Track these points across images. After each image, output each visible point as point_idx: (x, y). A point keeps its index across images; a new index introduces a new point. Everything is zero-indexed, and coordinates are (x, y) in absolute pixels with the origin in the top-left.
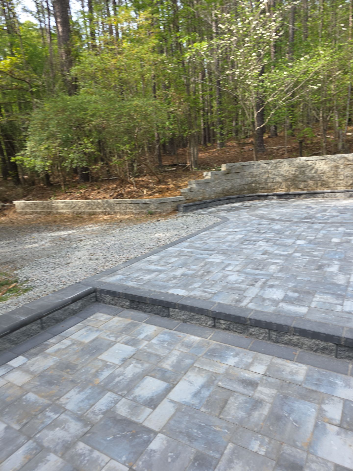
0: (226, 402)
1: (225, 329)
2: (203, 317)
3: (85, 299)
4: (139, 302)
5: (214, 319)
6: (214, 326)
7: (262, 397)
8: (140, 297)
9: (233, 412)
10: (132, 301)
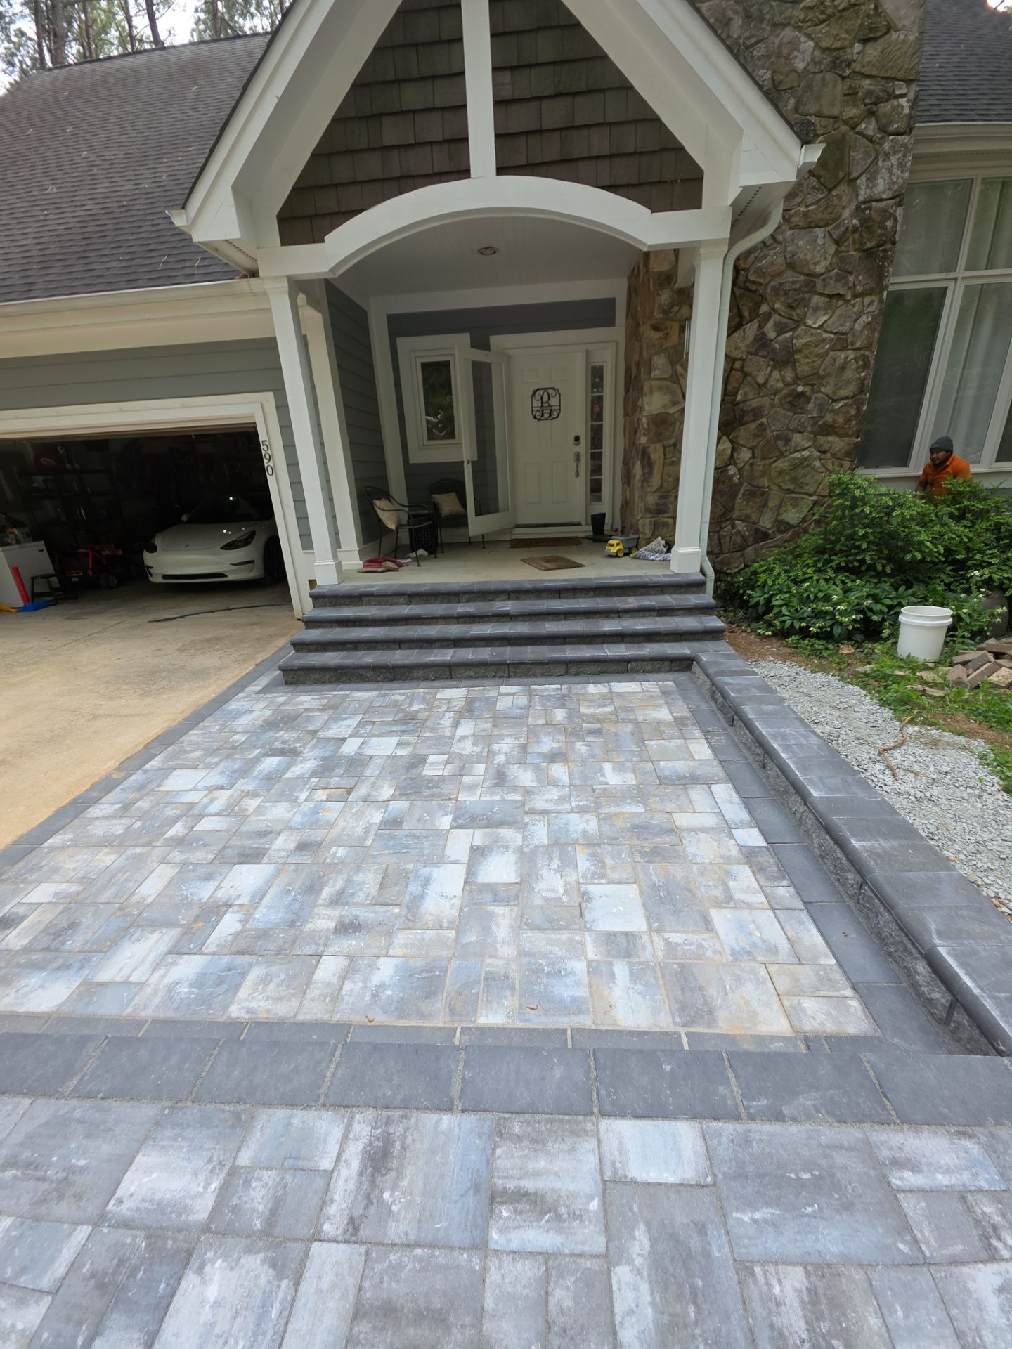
0: (382, 887)
7: (329, 912)
9: (371, 876)
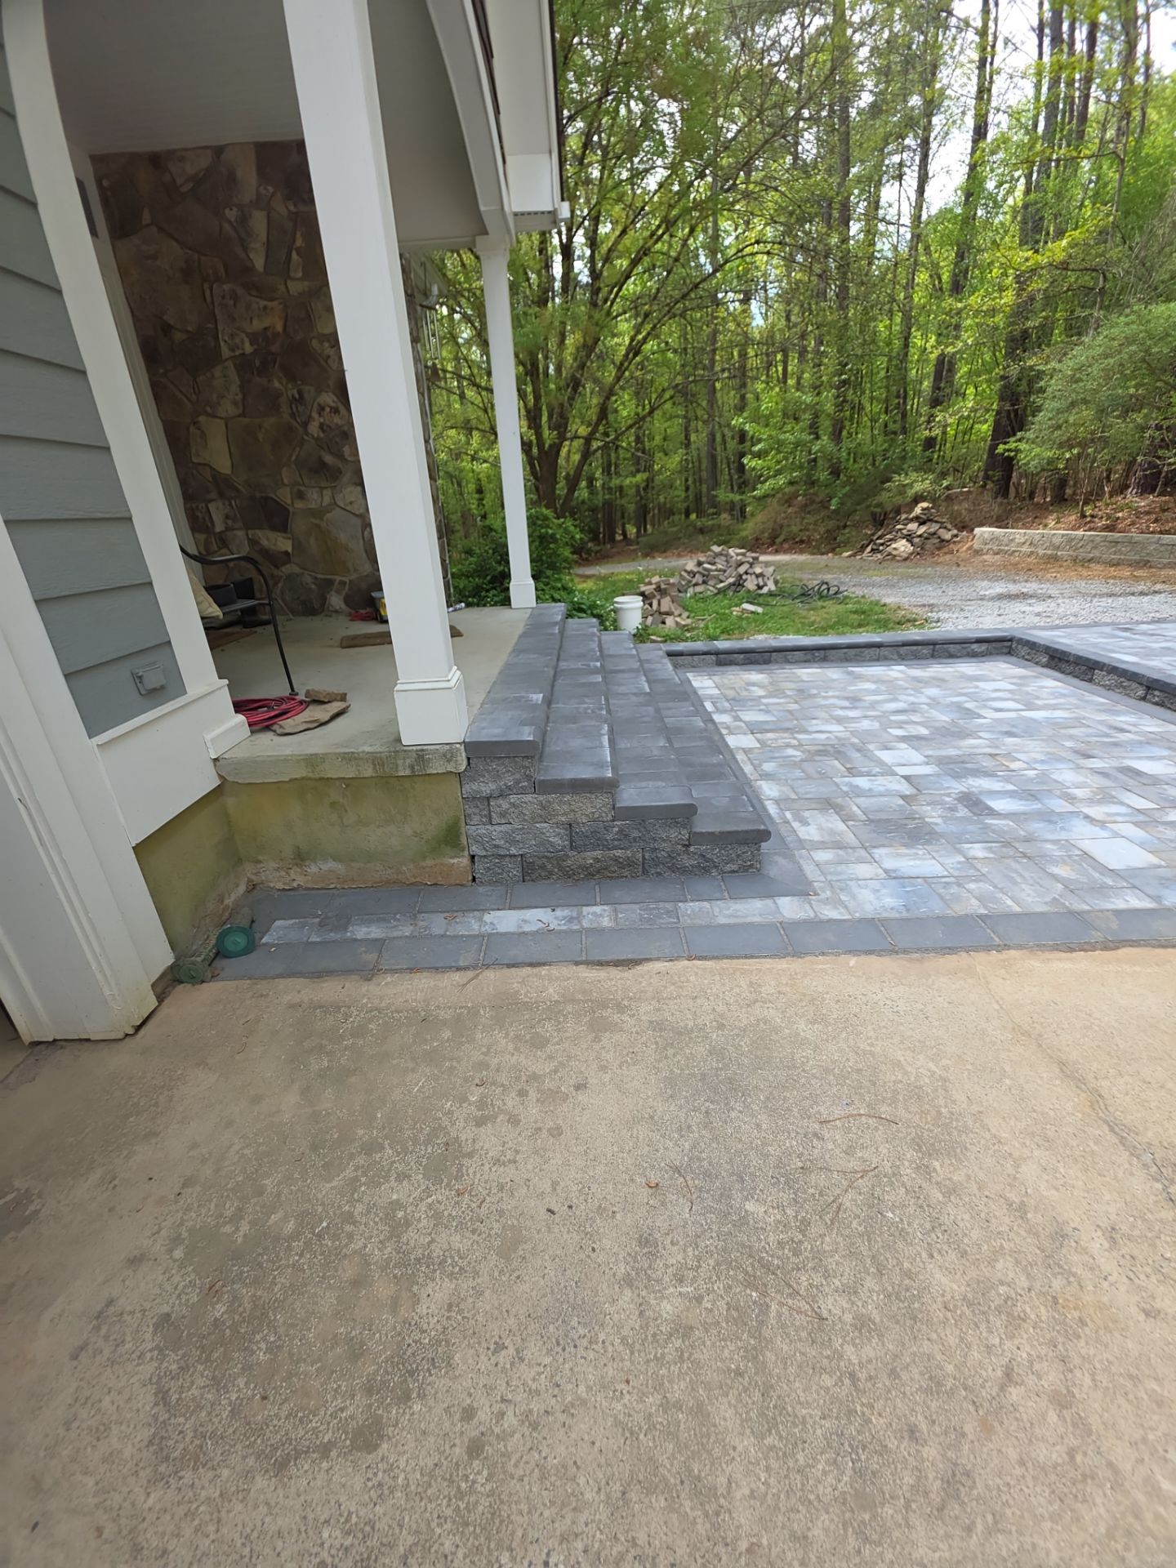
1: (1156, 704)
2: (1134, 685)
3: (994, 645)
4: (1060, 660)
5: (1148, 688)
6: (1143, 699)
8: (1064, 652)
10: (1052, 657)
